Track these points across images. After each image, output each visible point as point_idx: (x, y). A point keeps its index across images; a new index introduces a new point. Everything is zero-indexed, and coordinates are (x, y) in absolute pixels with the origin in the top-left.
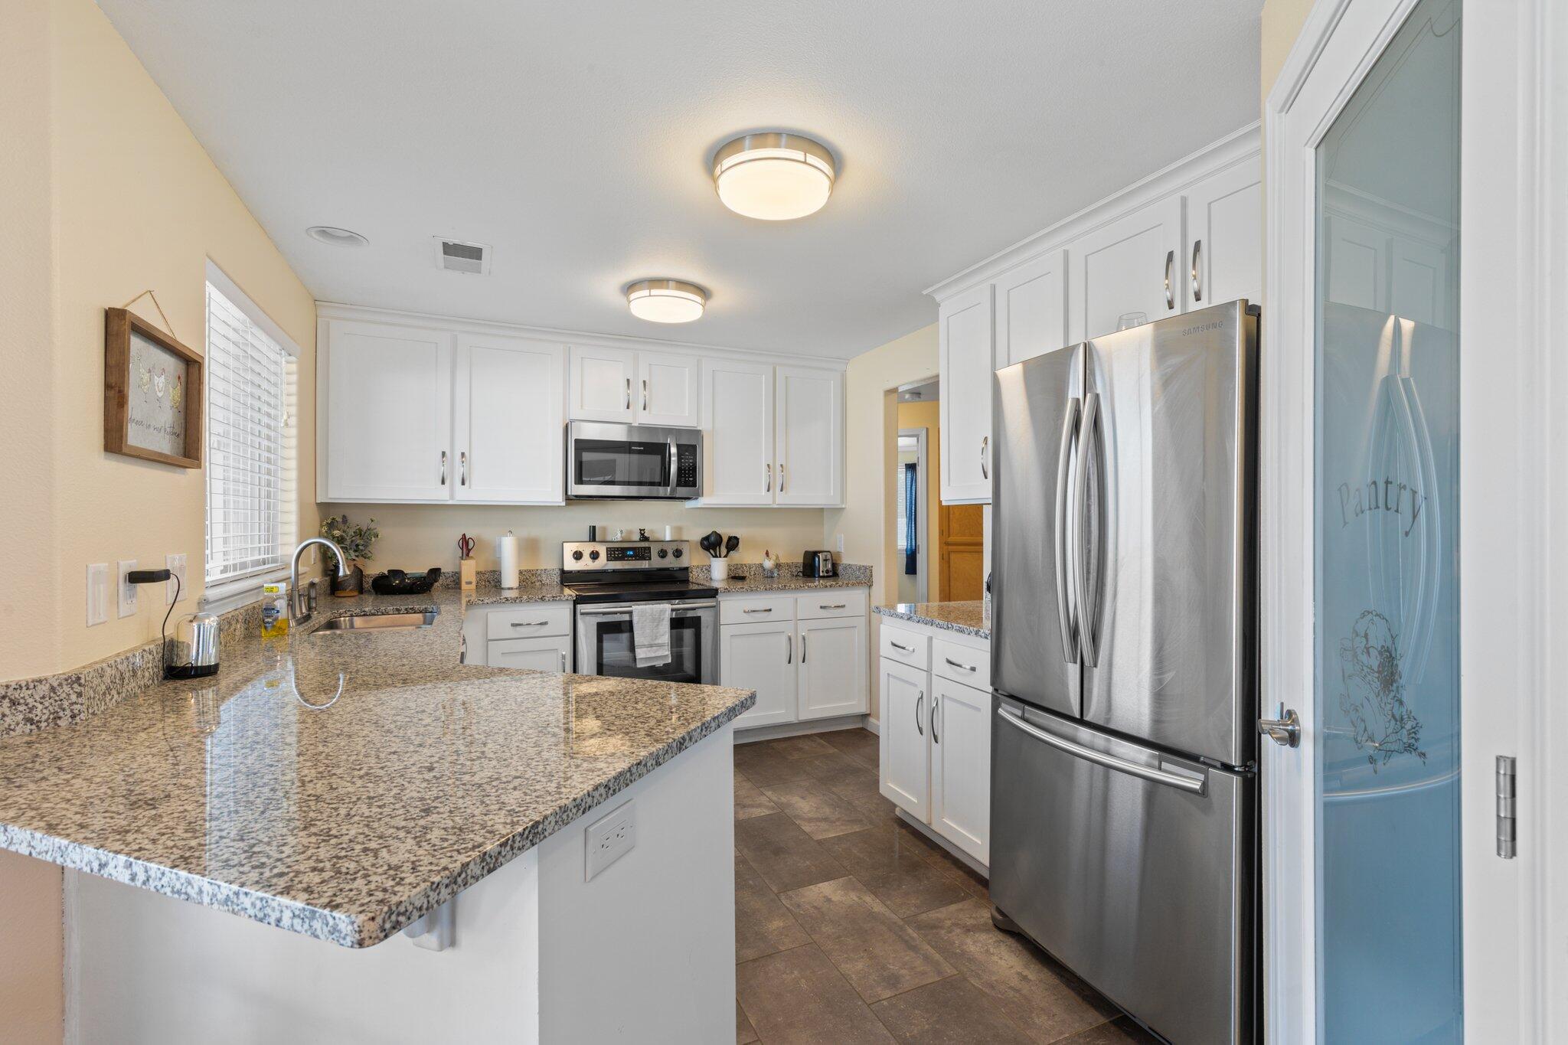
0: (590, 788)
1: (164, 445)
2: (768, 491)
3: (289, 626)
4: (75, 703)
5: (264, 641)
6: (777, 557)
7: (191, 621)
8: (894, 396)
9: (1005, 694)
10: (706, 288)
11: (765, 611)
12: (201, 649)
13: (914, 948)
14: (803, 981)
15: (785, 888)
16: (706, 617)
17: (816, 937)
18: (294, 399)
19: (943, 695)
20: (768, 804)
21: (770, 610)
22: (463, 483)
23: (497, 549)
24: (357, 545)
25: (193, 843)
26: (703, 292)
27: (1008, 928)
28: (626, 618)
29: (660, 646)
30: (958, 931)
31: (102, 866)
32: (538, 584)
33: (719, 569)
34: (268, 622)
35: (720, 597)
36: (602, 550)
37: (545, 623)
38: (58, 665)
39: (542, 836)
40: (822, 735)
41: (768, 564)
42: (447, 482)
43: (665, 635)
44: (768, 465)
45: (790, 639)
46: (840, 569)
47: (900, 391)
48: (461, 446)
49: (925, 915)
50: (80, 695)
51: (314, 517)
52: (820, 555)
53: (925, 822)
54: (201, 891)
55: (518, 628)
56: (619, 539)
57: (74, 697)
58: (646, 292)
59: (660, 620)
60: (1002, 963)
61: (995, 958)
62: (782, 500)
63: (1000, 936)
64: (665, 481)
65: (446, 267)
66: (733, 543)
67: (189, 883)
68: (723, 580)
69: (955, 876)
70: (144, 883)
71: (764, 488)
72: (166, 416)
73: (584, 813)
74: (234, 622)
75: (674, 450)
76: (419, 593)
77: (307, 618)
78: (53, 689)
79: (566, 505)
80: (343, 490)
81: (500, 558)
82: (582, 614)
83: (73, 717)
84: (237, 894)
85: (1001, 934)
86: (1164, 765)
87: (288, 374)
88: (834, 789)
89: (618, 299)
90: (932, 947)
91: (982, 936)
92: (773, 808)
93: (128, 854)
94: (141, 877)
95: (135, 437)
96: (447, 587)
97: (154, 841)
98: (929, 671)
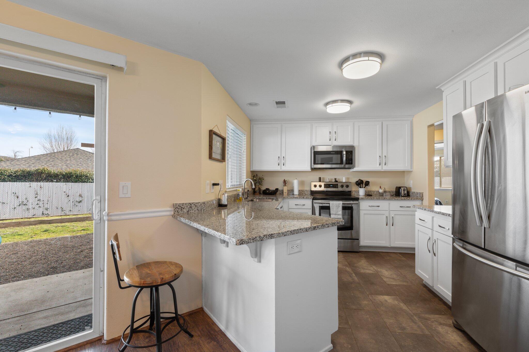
0: (286, 231)
1: (219, 157)
2: (380, 165)
3: (242, 200)
4: (204, 208)
5: (237, 202)
6: (385, 189)
7: (223, 195)
8: (432, 128)
9: (457, 238)
10: (350, 101)
11: (377, 206)
12: (224, 201)
13: (415, 323)
14: (370, 319)
15: (372, 294)
16: (354, 207)
17: (378, 309)
18: (245, 145)
19: (437, 239)
20: (373, 270)
21: (379, 206)
22: (284, 165)
23: (292, 184)
24: (259, 182)
25: (217, 228)
26: (350, 102)
27: (458, 328)
28: (328, 205)
29: (339, 215)
30: (436, 323)
31: (205, 230)
32: (304, 194)
33: (362, 192)
34: (238, 198)
35: (360, 201)
36: (323, 184)
37: (305, 205)
38: (202, 201)
39: (273, 238)
40: (400, 253)
41: (381, 191)
42: (280, 165)
43: (340, 212)
44: (380, 156)
45: (387, 217)
46: (411, 194)
47: (435, 125)
48: (283, 155)
49: (423, 315)
50: (205, 206)
51: (250, 174)
52: (402, 188)
53: (431, 286)
54: (216, 234)
55: (297, 206)
56: (328, 181)
57: (204, 206)
58: (331, 105)
59: (339, 207)
60: (453, 338)
61: (450, 335)
62: (385, 168)
63: (455, 330)
64: (342, 163)
65: (277, 108)
66: (367, 183)
67: (215, 233)
68: (363, 196)
69: (443, 307)
70: (210, 233)
71: (378, 164)
72: (219, 151)
73: (284, 236)
74: (231, 197)
75: (344, 153)
76: (274, 195)
77: (247, 198)
78: (201, 204)
79: (311, 171)
80: (257, 167)
81: (294, 186)
82: (315, 203)
83: (204, 210)
84: (221, 235)
85: (456, 329)
86: (518, 268)
87: (244, 139)
88: (400, 270)
89: (324, 108)
90: (423, 325)
91: (447, 328)
92: (374, 271)
93: (208, 228)
94: (209, 232)
95: (214, 156)
96: (280, 194)
97: (211, 227)
98: (432, 229)
